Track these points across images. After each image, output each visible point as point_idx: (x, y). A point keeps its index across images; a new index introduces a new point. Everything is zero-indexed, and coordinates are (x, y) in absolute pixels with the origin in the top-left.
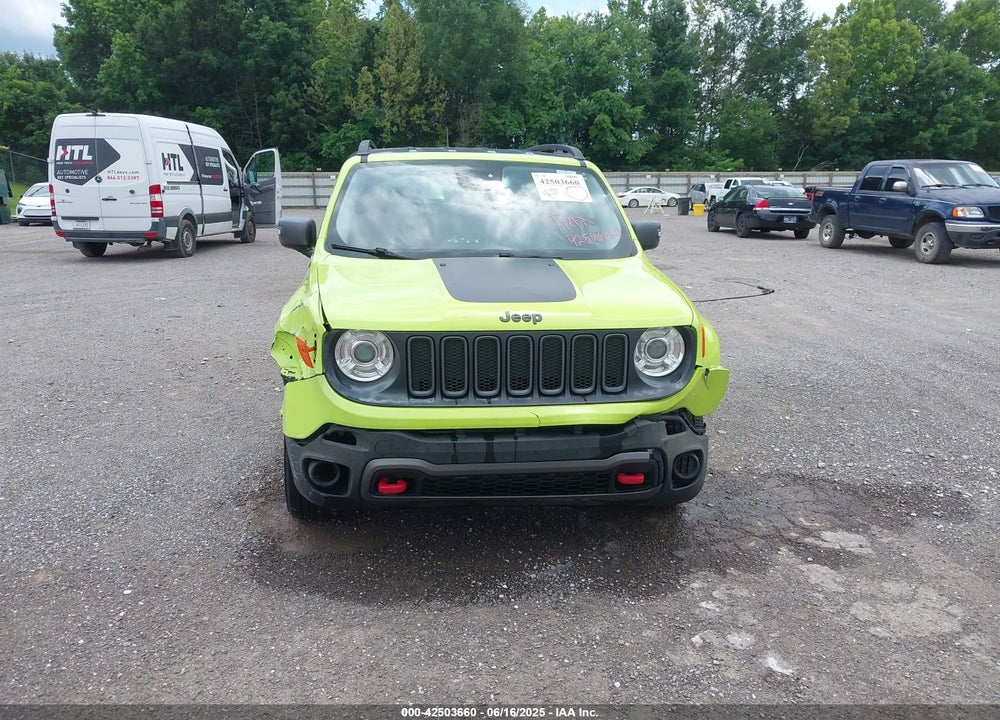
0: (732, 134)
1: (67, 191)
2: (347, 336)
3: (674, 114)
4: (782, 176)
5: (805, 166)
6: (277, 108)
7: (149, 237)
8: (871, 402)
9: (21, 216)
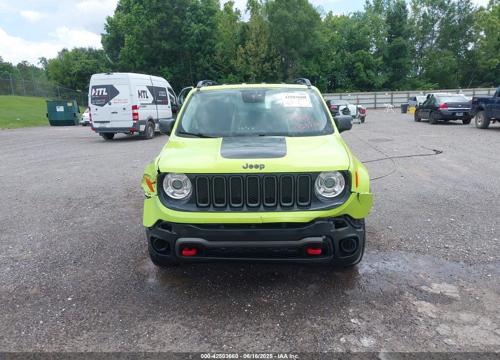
0: (432, 70)
1: (97, 109)
2: (169, 176)
3: (399, 61)
4: (461, 91)
5: (474, 86)
6: (200, 67)
7: (132, 130)
8: (481, 212)
9: (83, 122)
